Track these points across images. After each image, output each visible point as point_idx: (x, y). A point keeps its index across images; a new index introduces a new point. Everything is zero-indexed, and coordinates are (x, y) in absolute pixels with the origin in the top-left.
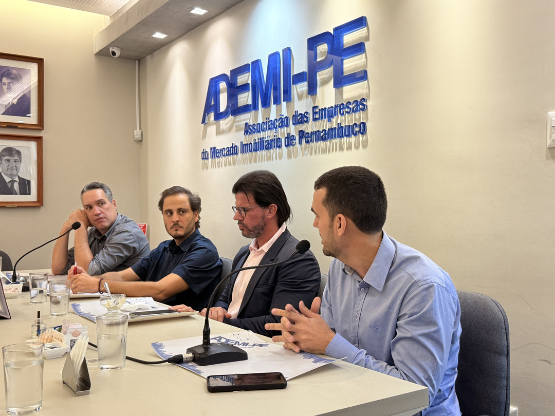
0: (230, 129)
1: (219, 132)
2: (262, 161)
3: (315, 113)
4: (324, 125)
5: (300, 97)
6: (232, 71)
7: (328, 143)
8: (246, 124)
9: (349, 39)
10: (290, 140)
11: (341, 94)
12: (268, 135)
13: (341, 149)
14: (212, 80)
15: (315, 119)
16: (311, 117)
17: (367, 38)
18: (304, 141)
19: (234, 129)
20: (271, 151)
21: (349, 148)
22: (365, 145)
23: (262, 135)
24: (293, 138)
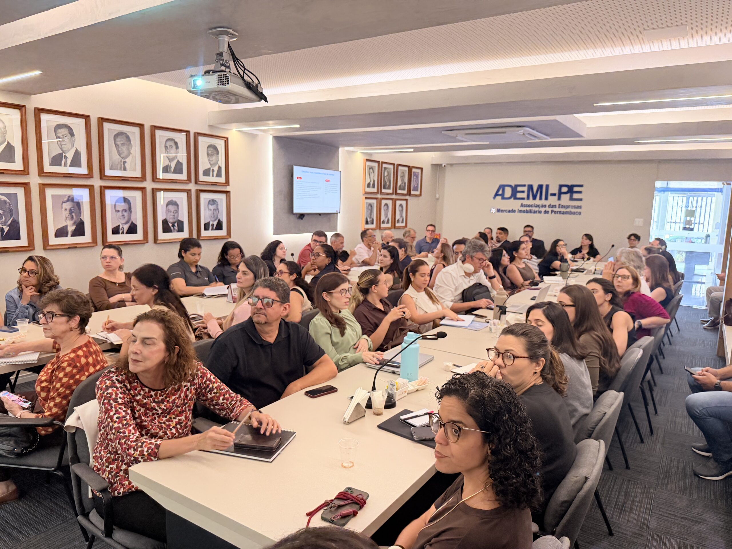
0: (510, 204)
2: (530, 216)
4: (564, 210)
6: (515, 185)
7: (565, 215)
8: (522, 204)
9: (576, 189)
11: (571, 203)
12: (534, 209)
13: (570, 217)
14: (501, 185)
15: (559, 207)
16: (557, 206)
17: (583, 190)
18: (553, 213)
19: (513, 204)
20: (536, 214)
21: (573, 218)
22: (580, 218)
23: (531, 208)
24: (548, 212)
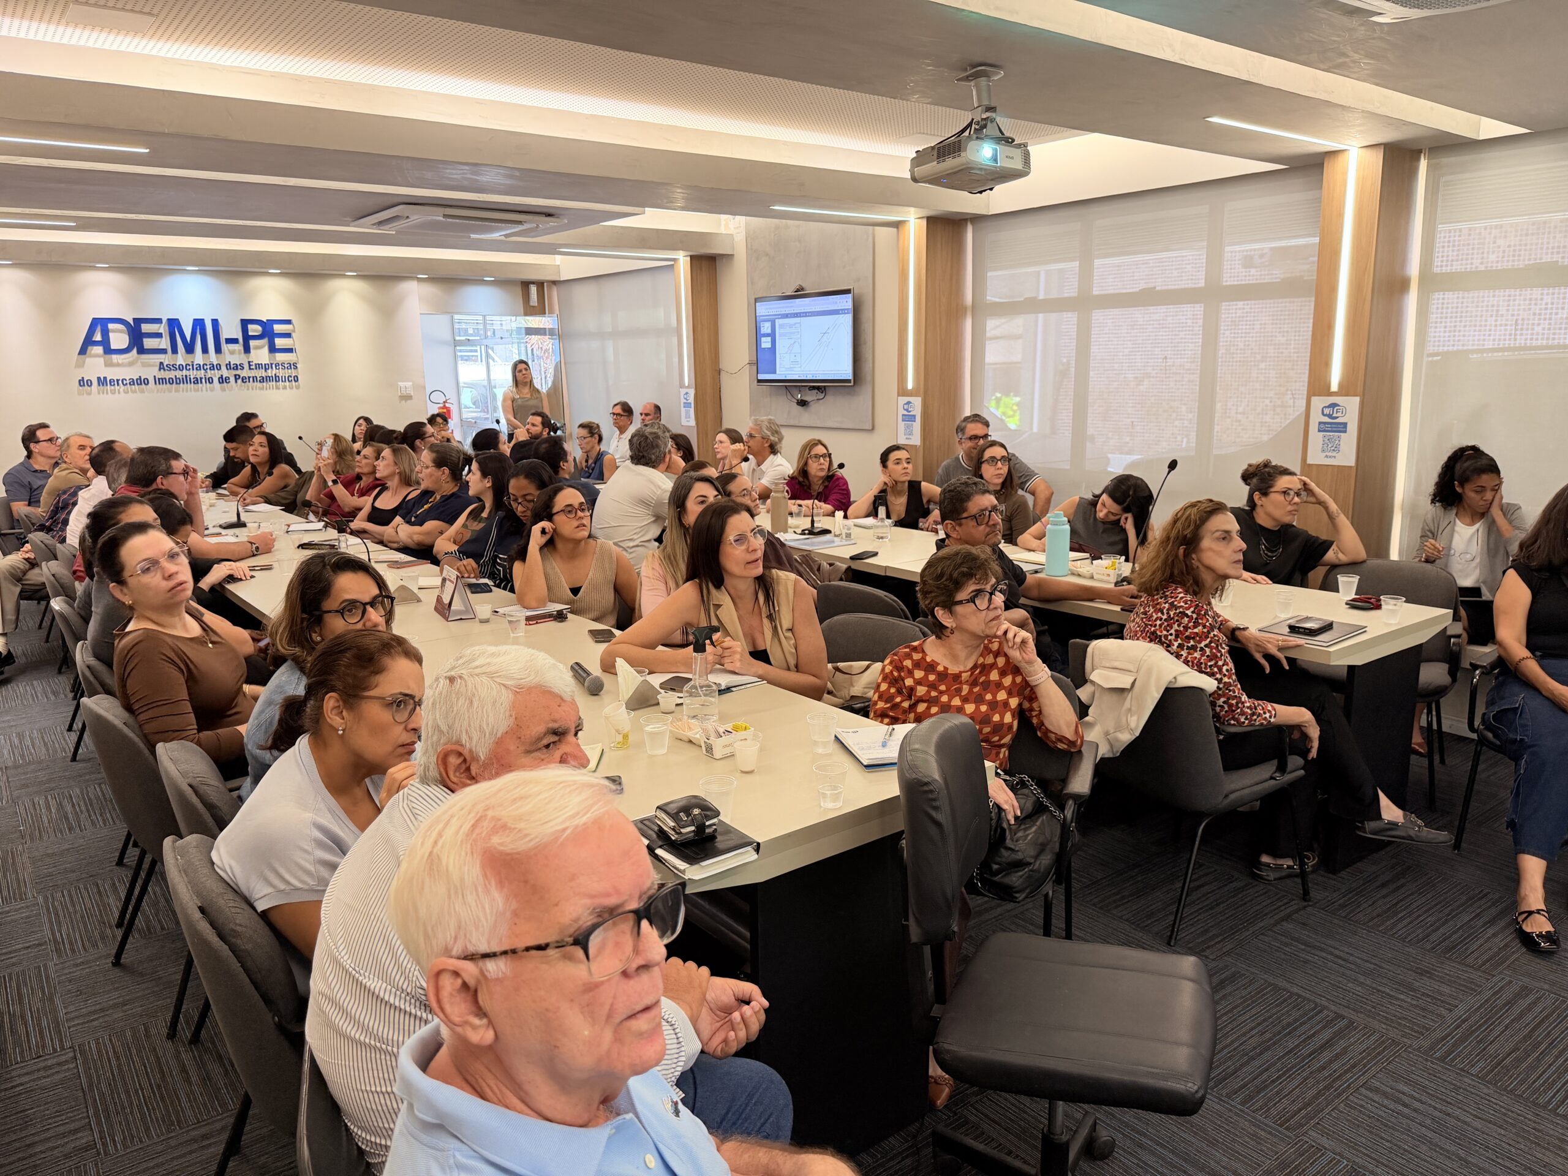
0: (131, 364)
1: (108, 364)
2: (187, 391)
3: (250, 365)
4: (261, 373)
5: (232, 353)
6: (134, 319)
7: (265, 384)
8: (161, 363)
9: (278, 328)
10: (222, 380)
11: (275, 357)
12: (193, 374)
13: (278, 388)
14: (94, 319)
15: (250, 369)
16: (246, 366)
17: (294, 331)
18: (239, 381)
19: (139, 363)
20: (200, 385)
21: (285, 388)
22: (298, 387)
23: (185, 372)
24: (228, 379)
